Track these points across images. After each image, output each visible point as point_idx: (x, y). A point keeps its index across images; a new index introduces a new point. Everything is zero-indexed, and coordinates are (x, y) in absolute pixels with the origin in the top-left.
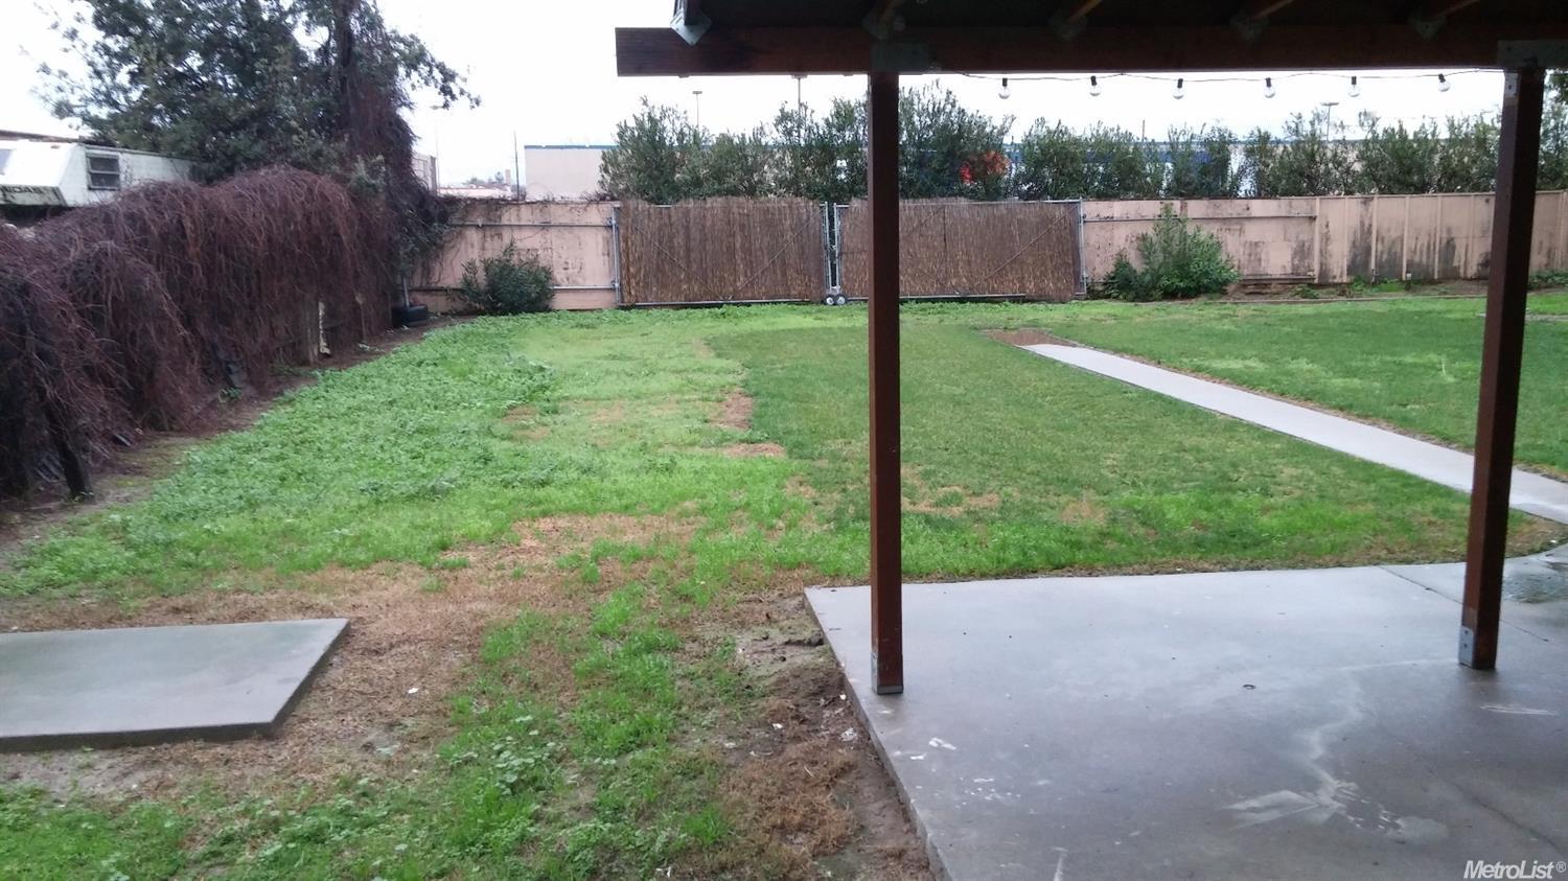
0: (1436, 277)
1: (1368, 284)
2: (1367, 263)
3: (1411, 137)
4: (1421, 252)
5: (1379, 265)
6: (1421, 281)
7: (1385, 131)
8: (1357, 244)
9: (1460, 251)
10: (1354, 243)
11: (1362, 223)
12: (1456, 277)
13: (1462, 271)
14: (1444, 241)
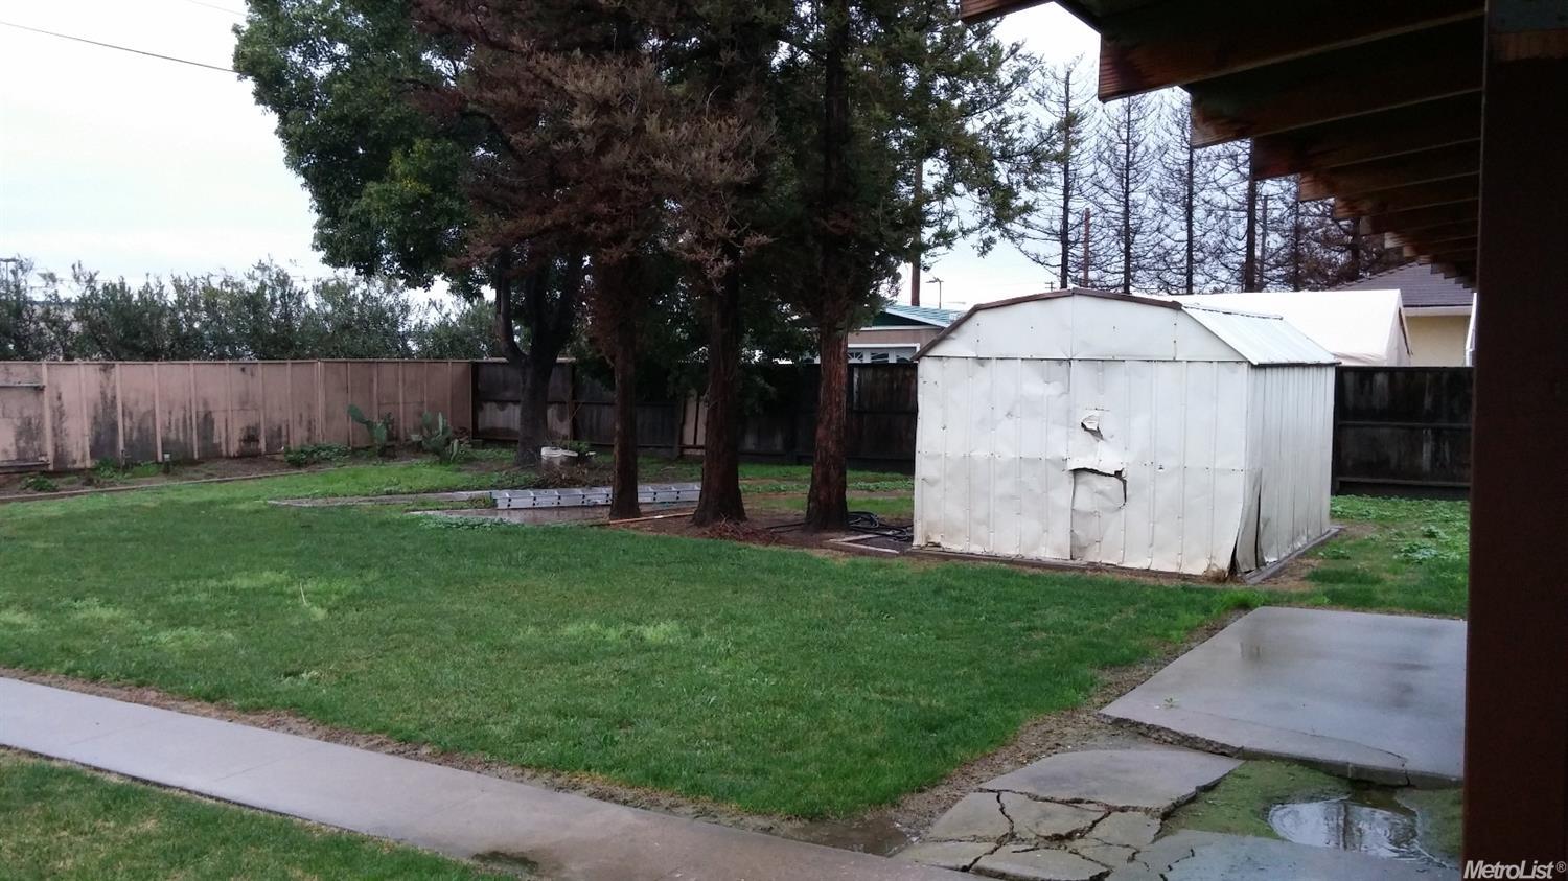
0: (196, 456)
1: (117, 468)
2: (113, 444)
3: (136, 297)
4: (177, 429)
5: (129, 445)
6: (179, 463)
7: (105, 288)
8: (100, 420)
9: (219, 426)
10: (95, 418)
11: (103, 394)
12: (219, 456)
13: (223, 448)
14: (202, 415)
